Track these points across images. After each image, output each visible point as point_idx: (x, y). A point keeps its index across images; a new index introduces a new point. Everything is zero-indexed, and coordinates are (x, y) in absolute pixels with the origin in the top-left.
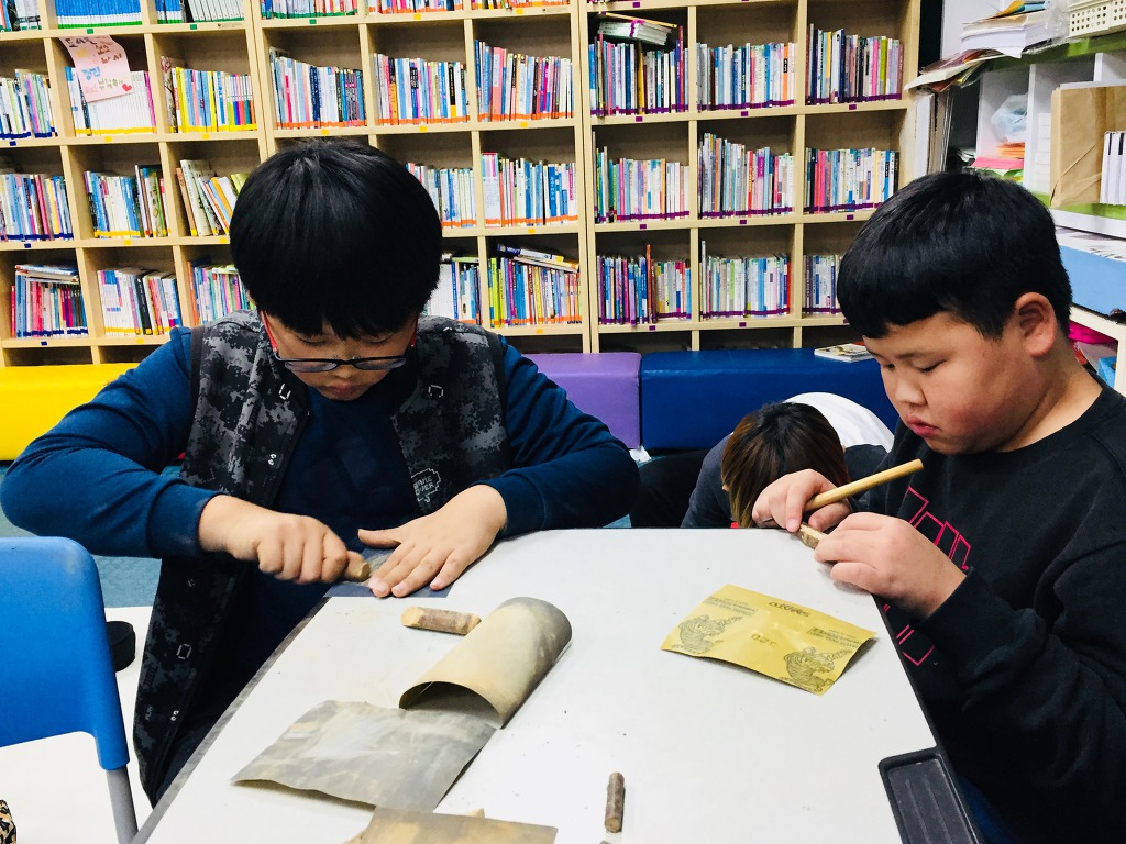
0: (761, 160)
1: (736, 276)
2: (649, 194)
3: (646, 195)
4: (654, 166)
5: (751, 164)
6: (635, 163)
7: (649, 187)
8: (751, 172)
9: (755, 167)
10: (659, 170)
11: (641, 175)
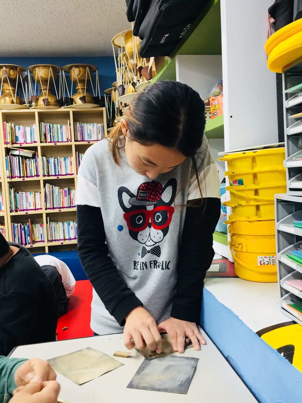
0: (65, 191)
1: (60, 228)
2: (30, 203)
3: (29, 203)
4: (31, 194)
5: (62, 193)
6: (24, 193)
7: (29, 201)
8: (63, 195)
9: (64, 194)
10: (32, 195)
11: (27, 197)
